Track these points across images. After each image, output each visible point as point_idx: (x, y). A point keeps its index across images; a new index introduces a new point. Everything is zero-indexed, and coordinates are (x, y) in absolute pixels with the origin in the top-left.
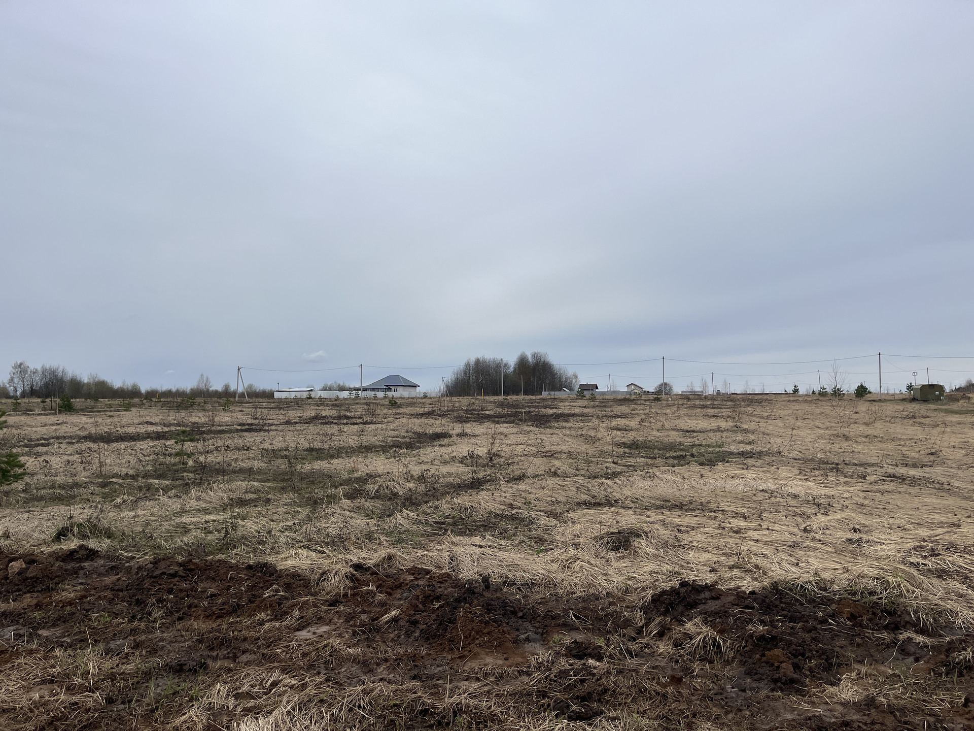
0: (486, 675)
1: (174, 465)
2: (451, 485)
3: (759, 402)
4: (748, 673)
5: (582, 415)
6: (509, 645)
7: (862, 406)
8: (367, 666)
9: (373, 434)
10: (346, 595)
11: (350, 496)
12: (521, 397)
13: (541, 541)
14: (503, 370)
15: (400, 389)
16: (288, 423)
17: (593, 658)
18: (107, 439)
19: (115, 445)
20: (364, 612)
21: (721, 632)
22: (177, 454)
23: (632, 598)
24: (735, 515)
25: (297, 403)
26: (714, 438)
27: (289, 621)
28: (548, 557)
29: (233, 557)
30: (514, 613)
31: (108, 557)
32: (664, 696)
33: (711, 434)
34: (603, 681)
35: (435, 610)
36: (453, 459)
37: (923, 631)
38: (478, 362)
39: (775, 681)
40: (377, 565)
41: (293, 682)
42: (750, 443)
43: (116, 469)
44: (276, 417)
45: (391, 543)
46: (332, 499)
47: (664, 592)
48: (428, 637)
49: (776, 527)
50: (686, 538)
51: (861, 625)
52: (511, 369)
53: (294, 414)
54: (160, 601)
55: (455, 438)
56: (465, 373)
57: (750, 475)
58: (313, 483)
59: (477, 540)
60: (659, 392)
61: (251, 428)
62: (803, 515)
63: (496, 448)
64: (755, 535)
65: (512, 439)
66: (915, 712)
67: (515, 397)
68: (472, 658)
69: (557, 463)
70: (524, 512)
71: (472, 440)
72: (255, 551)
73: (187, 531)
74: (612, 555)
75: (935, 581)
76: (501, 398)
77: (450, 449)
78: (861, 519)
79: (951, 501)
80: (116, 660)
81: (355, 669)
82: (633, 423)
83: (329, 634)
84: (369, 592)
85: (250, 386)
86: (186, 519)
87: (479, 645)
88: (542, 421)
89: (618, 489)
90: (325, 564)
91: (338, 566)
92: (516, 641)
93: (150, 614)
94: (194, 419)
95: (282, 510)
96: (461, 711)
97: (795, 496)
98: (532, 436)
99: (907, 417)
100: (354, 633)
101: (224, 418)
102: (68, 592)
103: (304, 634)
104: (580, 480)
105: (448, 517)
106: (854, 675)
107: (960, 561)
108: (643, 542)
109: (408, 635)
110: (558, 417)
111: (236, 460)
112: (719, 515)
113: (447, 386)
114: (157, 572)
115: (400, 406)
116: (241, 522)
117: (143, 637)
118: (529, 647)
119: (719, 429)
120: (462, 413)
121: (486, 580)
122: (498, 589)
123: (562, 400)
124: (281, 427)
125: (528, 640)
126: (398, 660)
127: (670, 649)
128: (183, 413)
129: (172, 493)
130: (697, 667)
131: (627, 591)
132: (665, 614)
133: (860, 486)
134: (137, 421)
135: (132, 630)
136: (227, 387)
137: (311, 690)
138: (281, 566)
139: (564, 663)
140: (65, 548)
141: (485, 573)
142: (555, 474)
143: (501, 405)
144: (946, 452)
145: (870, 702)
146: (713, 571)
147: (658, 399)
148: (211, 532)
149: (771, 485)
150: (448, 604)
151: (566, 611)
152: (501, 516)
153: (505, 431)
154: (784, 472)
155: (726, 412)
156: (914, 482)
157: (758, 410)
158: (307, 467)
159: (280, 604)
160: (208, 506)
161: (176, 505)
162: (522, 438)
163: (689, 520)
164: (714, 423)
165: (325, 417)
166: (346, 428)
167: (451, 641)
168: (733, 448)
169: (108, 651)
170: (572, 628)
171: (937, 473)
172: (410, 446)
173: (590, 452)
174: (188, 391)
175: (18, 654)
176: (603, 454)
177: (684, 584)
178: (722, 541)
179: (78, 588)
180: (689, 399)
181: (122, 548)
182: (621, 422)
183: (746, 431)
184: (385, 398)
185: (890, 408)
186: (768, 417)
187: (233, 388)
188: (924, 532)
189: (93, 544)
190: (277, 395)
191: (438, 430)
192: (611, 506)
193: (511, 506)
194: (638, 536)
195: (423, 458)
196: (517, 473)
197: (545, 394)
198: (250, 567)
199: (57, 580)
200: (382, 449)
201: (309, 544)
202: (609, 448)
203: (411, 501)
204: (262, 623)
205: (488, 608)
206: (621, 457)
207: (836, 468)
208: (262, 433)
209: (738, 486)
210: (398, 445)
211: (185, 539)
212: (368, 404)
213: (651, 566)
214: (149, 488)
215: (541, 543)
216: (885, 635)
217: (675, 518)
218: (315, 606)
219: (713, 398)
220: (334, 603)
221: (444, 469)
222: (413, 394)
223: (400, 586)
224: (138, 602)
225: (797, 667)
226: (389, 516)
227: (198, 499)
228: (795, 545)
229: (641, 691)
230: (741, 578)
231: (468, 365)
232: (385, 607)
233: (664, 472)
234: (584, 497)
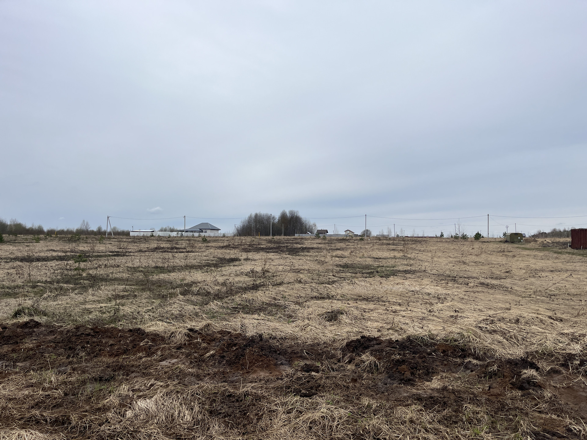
0: (260, 380)
1: (74, 276)
2: (241, 288)
3: (420, 242)
4: (389, 377)
5: (318, 248)
6: (272, 366)
7: (477, 245)
8: (199, 377)
9: (194, 258)
10: (185, 344)
11: (183, 294)
12: (282, 237)
13: (291, 316)
14: (272, 221)
15: (209, 231)
16: (140, 251)
17: (314, 371)
18: (29, 259)
19: (34, 263)
20: (196, 352)
21: (379, 359)
22: (76, 269)
23: (337, 345)
24: (395, 303)
25: (145, 239)
26: (391, 262)
27: (155, 357)
28: (294, 325)
29: (120, 325)
30: (275, 352)
31: (47, 326)
32: (348, 387)
33: (389, 260)
34: (319, 382)
35: (233, 351)
36: (242, 273)
37: (477, 358)
38: (256, 215)
39: (401, 380)
40: (201, 330)
41: (162, 384)
42: (411, 265)
43: (39, 278)
44: (132, 247)
45: (208, 318)
46: (172, 295)
47: (353, 341)
48: (230, 363)
49: (415, 310)
50: (367, 315)
51: (447, 355)
52: (277, 220)
53: (143, 246)
54: (83, 347)
55: (242, 261)
56: (249, 222)
57: (407, 283)
58: (160, 286)
59: (256, 316)
60: (363, 235)
61: (117, 254)
62: (431, 304)
63: (267, 267)
64: (403, 313)
65: (276, 262)
66: (464, 393)
67: (278, 237)
68: (253, 373)
69: (301, 276)
70: (282, 302)
71: (253, 263)
72: (131, 323)
73: (91, 312)
74: (328, 323)
75: (488, 335)
76: (270, 237)
77: (240, 268)
78: (460, 305)
79: (509, 297)
80: (65, 376)
81: (193, 379)
82: (346, 253)
83: (178, 363)
84: (198, 343)
85: (114, 228)
86: (88, 306)
87: (257, 367)
88: (294, 252)
89: (333, 290)
90: (173, 329)
91: (181, 329)
92: (276, 365)
93: (78, 354)
94: (81, 248)
95: (144, 301)
96: (248, 395)
97: (429, 294)
98: (288, 261)
99: (500, 252)
100: (191, 362)
101: (101, 248)
102: (29, 343)
103: (164, 363)
104: (314, 285)
105: (240, 304)
106: (439, 377)
107: (504, 326)
108: (344, 317)
109: (220, 363)
110: (303, 249)
111: (112, 273)
112: (387, 304)
113: (238, 230)
114: (79, 333)
115: (209, 242)
116: (121, 308)
117: (76, 366)
118: (282, 367)
119: (395, 258)
120: (246, 246)
121: (261, 336)
122: (267, 341)
123: (306, 239)
124: (136, 254)
125: (282, 364)
126: (215, 374)
127: (353, 368)
128: (74, 244)
129: (76, 291)
130: (365, 375)
131: (334, 341)
132: (352, 352)
133: (464, 289)
134: (46, 249)
135: (69, 362)
136: (99, 229)
137: (171, 387)
138: (147, 330)
139: (299, 374)
140: (21, 321)
141: (260, 332)
142: (300, 282)
143: (270, 242)
144: (515, 271)
145: (445, 389)
146: (379, 331)
147: (362, 240)
148: (105, 313)
149: (417, 288)
150: (240, 348)
151: (302, 350)
152: (270, 305)
153: (273, 257)
154: (426, 281)
155: (401, 247)
156: (493, 287)
157: (419, 247)
158: (155, 277)
159: (150, 349)
160: (99, 299)
161: (80, 298)
162: (282, 262)
163: (371, 306)
164: (392, 254)
165: (163, 248)
166: (176, 255)
167: (242, 365)
168: (401, 268)
169: (59, 372)
170: (304, 358)
171: (507, 283)
172: (216, 266)
173: (321, 270)
174: (75, 231)
175: (9, 374)
176: (327, 271)
177: (363, 337)
178: (385, 317)
179: (34, 342)
180: (380, 240)
181: (54, 321)
182: (339, 253)
183: (410, 258)
184: (199, 236)
185: (492, 246)
186: (424, 251)
187: (104, 229)
188: (491, 312)
189: (37, 319)
190: (132, 234)
191: (233, 256)
192: (330, 298)
193: (275, 299)
194: (342, 313)
195: (224, 273)
196: (279, 281)
197: (297, 236)
198: (130, 331)
199: (21, 337)
200: (199, 267)
201: (162, 318)
202: (331, 267)
203: (218, 296)
204: (141, 358)
205: (262, 349)
206: (338, 272)
207: (454, 279)
208: (125, 257)
209: (399, 289)
210: (209, 265)
211: (90, 316)
212: (189, 240)
213: (348, 329)
214: (61, 288)
215: (290, 318)
216: (458, 360)
217: (363, 305)
218: (169, 349)
219: (394, 239)
220: (179, 348)
221: (237, 279)
222: (216, 235)
223: (214, 340)
224: (70, 348)
225: (412, 374)
226: (206, 304)
227: (93, 295)
228: (423, 319)
229: (337, 386)
230: (393, 334)
231: (250, 217)
232: (206, 350)
233: (361, 281)
234: (315, 294)
